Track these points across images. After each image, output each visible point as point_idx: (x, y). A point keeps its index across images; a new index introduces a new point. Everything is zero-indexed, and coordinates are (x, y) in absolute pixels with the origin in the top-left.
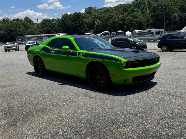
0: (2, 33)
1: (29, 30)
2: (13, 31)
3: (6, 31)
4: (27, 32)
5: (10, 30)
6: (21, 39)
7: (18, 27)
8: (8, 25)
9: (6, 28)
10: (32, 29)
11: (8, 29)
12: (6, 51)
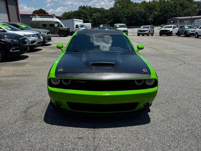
0: (156, 15)
1: (186, 11)
2: (167, 12)
3: (160, 11)
4: (183, 13)
5: (165, 11)
6: (172, 22)
7: (174, 7)
8: (164, 5)
9: (161, 8)
10: (190, 9)
11: (162, 9)
12: (139, 35)
